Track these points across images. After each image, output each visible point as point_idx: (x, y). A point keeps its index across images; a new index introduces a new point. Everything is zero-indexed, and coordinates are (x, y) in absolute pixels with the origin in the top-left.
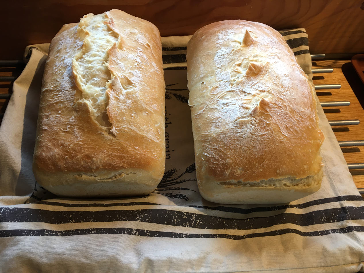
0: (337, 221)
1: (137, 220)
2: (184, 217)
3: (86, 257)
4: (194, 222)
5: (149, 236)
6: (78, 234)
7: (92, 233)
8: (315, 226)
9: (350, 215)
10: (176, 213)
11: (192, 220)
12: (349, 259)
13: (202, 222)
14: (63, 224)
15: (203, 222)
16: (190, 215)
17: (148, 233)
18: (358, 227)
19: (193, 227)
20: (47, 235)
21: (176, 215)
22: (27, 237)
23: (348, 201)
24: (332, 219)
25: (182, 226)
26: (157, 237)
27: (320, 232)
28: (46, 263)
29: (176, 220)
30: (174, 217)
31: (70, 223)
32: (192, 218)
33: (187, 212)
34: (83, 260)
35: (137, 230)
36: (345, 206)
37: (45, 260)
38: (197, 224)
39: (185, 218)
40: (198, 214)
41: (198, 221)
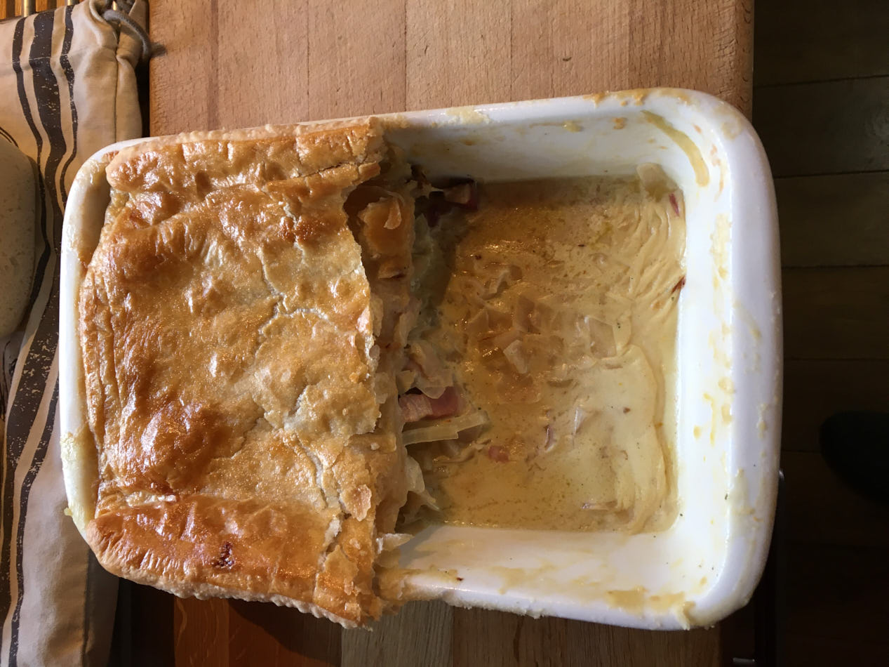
0: (56, 82)
1: (16, 465)
2: (32, 375)
3: (53, 553)
4: (43, 357)
5: (47, 443)
6: (21, 566)
7: (22, 544)
8: (63, 127)
9: (43, 56)
10: (21, 390)
11: (38, 360)
12: (106, 79)
13: (48, 341)
14: (11, 591)
15: (49, 337)
16: (30, 363)
17: (44, 444)
18: (64, 46)
19: (52, 359)
20: (19, 618)
21: (25, 389)
22: (19, 650)
23: (22, 52)
24: (53, 91)
25: (46, 379)
26: (52, 428)
27: (73, 120)
28: (56, 618)
29: (34, 391)
30: (27, 395)
31: (11, 580)
32: (36, 359)
33: (22, 368)
34: (58, 558)
35: (34, 464)
36: (28, 62)
37: (51, 620)
38: (49, 350)
39: (33, 373)
40: (31, 349)
41: (44, 347)
